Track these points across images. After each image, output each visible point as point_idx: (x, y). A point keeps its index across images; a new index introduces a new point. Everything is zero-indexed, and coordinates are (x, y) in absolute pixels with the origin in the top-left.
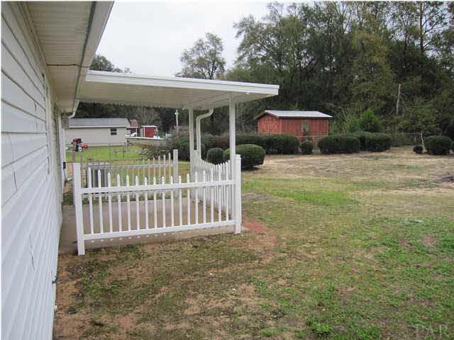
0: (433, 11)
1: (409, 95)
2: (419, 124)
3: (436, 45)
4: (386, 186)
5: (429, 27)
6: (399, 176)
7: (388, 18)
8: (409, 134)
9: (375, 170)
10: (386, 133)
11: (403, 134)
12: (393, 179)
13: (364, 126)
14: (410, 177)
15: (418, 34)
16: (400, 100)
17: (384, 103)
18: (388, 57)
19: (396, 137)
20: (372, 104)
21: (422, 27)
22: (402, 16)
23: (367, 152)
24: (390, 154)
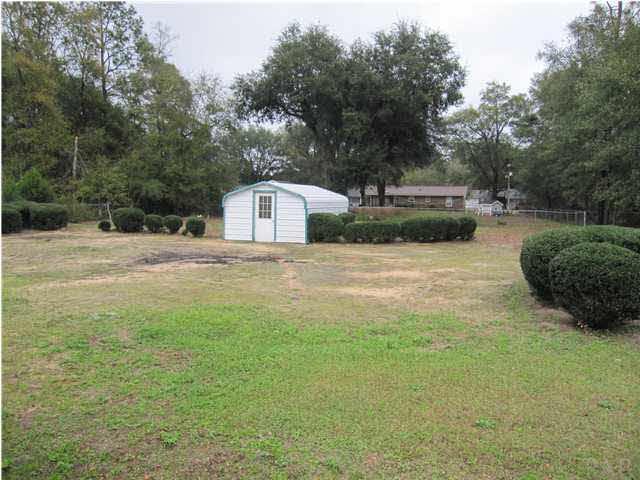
0: (117, 46)
1: (89, 153)
2: (104, 192)
3: (123, 92)
4: (66, 276)
5: (112, 66)
6: (83, 261)
7: (58, 42)
8: (90, 205)
9: (48, 255)
10: (60, 203)
11: (83, 204)
12: (75, 266)
13: (26, 193)
14: (98, 262)
15: (99, 73)
16: (78, 159)
17: (54, 161)
18: (59, 95)
19: (74, 209)
20: (38, 161)
21: (103, 63)
22: (76, 43)
23: (32, 231)
24: (67, 233)
